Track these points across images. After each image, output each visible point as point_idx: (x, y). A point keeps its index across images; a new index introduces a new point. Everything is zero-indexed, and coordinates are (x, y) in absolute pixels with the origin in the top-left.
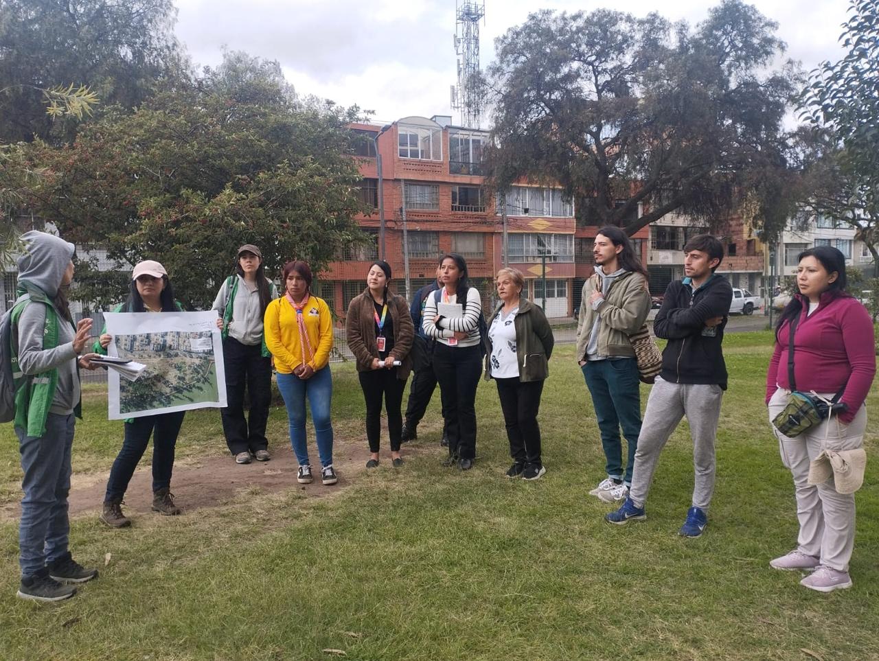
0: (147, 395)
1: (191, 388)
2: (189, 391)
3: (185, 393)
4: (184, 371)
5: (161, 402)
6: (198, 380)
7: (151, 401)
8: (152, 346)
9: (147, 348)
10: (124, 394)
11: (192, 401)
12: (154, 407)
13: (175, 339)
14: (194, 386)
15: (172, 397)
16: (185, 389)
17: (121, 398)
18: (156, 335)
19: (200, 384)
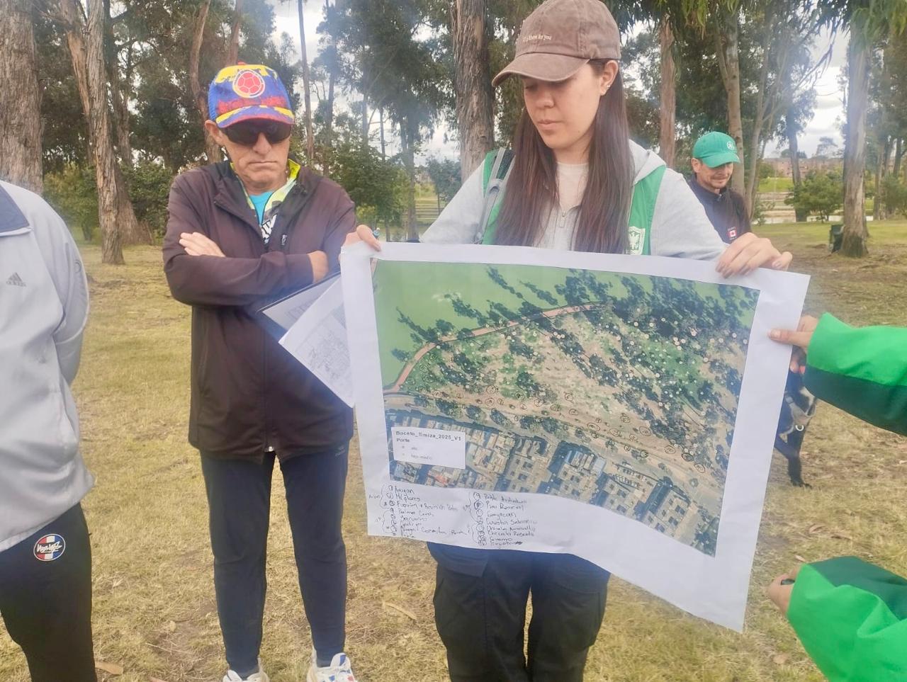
0: (643, 326)
1: (494, 317)
2: (499, 307)
3: (514, 305)
4: (511, 370)
5: (599, 290)
6: (465, 336)
7: (633, 302)
8: (598, 467)
9: (612, 470)
10: (729, 359)
11: (495, 274)
12: (626, 281)
13: (518, 470)
14: (483, 322)
15: (561, 299)
16: (513, 317)
17: (744, 347)
18: (576, 494)
19: (461, 322)
